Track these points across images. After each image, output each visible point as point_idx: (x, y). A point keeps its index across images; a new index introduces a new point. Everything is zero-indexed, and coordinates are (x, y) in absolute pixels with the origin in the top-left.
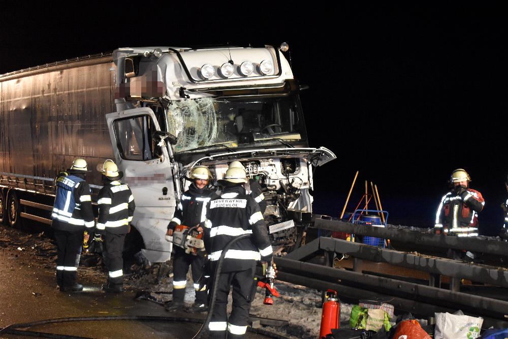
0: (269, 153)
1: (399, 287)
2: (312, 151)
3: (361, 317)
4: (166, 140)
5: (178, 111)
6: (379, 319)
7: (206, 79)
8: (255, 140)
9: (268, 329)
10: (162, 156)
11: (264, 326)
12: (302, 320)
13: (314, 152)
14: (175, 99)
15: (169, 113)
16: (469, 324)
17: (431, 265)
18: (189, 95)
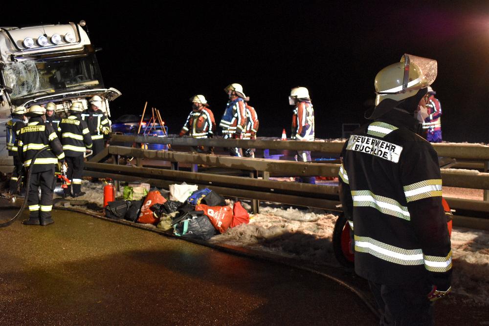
0: (75, 95)
1: (152, 172)
2: (104, 91)
3: (129, 193)
4: (5, 91)
5: (11, 71)
6: (140, 192)
7: (28, 48)
8: (67, 86)
9: (75, 207)
10: (3, 102)
11: (73, 205)
12: (98, 199)
13: (106, 91)
14: (8, 63)
15: (5, 72)
16: (189, 190)
17: (171, 157)
18: (18, 59)
